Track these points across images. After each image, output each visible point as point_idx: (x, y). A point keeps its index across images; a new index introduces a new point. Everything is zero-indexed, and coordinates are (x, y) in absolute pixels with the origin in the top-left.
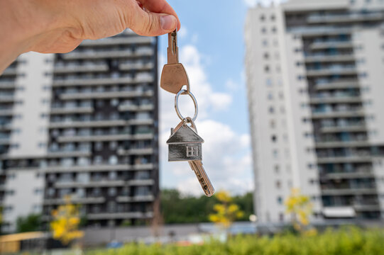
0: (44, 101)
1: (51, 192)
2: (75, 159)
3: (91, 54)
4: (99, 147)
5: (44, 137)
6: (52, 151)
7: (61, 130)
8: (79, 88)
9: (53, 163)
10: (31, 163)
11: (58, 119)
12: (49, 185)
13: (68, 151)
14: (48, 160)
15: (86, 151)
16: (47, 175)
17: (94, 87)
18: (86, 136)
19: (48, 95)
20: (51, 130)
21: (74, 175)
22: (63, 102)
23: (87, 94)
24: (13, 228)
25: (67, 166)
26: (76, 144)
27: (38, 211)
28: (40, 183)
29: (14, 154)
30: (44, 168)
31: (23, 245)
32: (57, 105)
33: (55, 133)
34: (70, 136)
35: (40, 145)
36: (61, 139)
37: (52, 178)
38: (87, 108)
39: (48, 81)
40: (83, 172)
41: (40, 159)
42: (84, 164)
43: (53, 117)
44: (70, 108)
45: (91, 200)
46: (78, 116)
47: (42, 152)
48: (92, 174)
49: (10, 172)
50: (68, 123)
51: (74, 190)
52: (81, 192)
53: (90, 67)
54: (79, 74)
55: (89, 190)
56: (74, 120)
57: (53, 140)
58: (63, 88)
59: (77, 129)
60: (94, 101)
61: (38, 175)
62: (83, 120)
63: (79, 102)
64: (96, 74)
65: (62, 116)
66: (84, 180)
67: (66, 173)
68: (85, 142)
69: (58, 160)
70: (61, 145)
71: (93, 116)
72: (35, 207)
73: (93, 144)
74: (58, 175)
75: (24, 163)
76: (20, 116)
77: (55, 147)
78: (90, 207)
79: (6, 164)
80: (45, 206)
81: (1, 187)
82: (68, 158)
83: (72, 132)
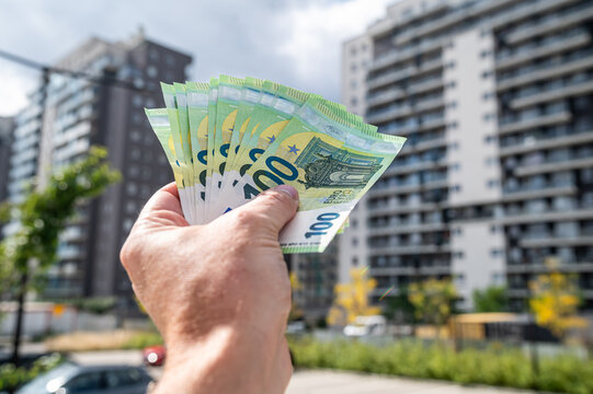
0: (487, 117)
1: (516, 254)
2: (549, 201)
3: (553, 23)
4: (588, 176)
5: (495, 172)
6: (509, 191)
7: (519, 157)
8: (541, 84)
9: (513, 209)
10: (481, 211)
11: (511, 140)
12: (512, 243)
13: (536, 190)
14: (505, 205)
15: (566, 186)
16: (507, 229)
17: (567, 78)
18: (565, 163)
19: (491, 106)
20: (503, 160)
21: (551, 226)
22: (516, 114)
23: (556, 92)
24: (469, 304)
25: (536, 213)
26: (548, 177)
27: (501, 283)
28: (498, 241)
29: (455, 200)
30: (500, 217)
31: (489, 330)
32: (507, 118)
33: (511, 163)
34: (534, 166)
35: (490, 184)
36: (521, 171)
37: (515, 232)
38: (560, 115)
39: (489, 85)
40: (566, 221)
41: (493, 204)
42: (565, 209)
43: (503, 139)
44: (529, 120)
45: (586, 266)
46: (544, 131)
47: (494, 195)
48: (583, 223)
49: (454, 226)
50: (530, 143)
51: (553, 250)
52: (566, 254)
53: (556, 45)
54: (539, 62)
55: (580, 251)
56: (538, 138)
57: (508, 174)
58: (514, 91)
59: (546, 153)
60: (571, 102)
61: (493, 229)
63: (542, 107)
64: (567, 54)
65: (518, 135)
66: (569, 235)
67: (537, 224)
68: (562, 172)
69: (521, 204)
70: (522, 180)
71: (571, 126)
72: (495, 276)
73: (577, 173)
74: (524, 227)
75: (470, 212)
76: (456, 146)
77: (512, 184)
78: (586, 277)
79: (446, 216)
80: (510, 276)
81: (445, 248)
82: (536, 199)
83: (537, 159)
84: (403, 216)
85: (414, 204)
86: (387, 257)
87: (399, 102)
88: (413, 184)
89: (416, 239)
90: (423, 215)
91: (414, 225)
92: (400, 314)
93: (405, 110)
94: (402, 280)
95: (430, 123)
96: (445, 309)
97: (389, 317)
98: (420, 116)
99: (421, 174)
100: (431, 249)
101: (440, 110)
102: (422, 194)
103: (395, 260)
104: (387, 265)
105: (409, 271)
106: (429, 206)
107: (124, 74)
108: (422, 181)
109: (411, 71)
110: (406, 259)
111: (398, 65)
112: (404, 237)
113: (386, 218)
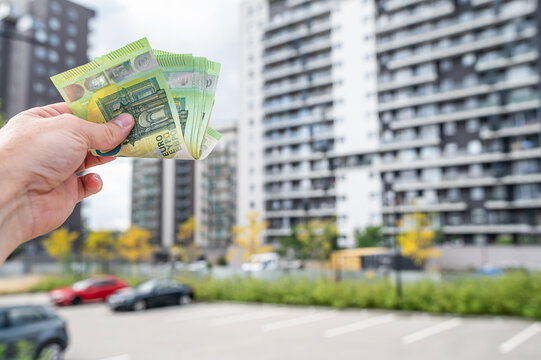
0: (367, 76)
1: (390, 195)
2: (418, 150)
4: (450, 130)
5: (374, 125)
6: (385, 142)
7: (394, 112)
8: (413, 47)
9: (389, 158)
10: (361, 159)
11: (388, 97)
12: (388, 187)
14: (382, 154)
15: (431, 137)
16: (383, 175)
17: (435, 42)
18: (430, 116)
19: (372, 66)
20: (381, 114)
21: (419, 172)
22: (393, 72)
23: (426, 54)
24: (350, 241)
25: (407, 160)
26: (417, 129)
27: (377, 221)
28: (376, 185)
29: (339, 150)
30: (378, 165)
31: (365, 262)
32: (386, 78)
33: (387, 118)
34: (406, 120)
35: (370, 135)
36: (395, 125)
37: (389, 178)
38: (427, 74)
39: (372, 47)
40: (431, 168)
41: (372, 154)
42: (431, 158)
43: (381, 95)
44: (404, 79)
45: (446, 206)
46: (415, 88)
47: (372, 145)
48: (444, 169)
49: (338, 172)
50: (403, 100)
51: (420, 193)
52: (430, 196)
53: (426, 13)
54: (411, 27)
55: (442, 193)
56: (410, 96)
57: (385, 127)
58: (391, 53)
59: (416, 108)
60: (437, 63)
61: (371, 175)
62: (424, 94)
63: (414, 68)
64: (435, 21)
65: (393, 92)
66: (433, 180)
67: (408, 170)
68: (429, 125)
69: (395, 153)
70: (396, 132)
71: (437, 84)
72: (372, 215)
73: (441, 126)
74: (397, 174)
75: (352, 161)
76: (341, 101)
77: (388, 135)
78: (445, 215)
79: (332, 163)
80: (385, 215)
81: (331, 192)
82: (407, 149)
83: (409, 113)
84: (295, 164)
85: (305, 153)
86: (281, 201)
87: (291, 60)
88: (303, 135)
89: (306, 184)
90: (312, 163)
91: (304, 172)
92: (291, 252)
93: (297, 68)
94: (294, 221)
95: (319, 80)
96: (327, 245)
97: (281, 254)
98: (310, 74)
99: (311, 126)
100: (319, 193)
101: (327, 69)
102: (311, 143)
103: (288, 204)
104: (281, 208)
105: (300, 213)
106: (318, 155)
107: (25, 24)
108: (312, 133)
109: (302, 32)
110: (297, 203)
111: (291, 26)
112: (296, 183)
113: (280, 166)
